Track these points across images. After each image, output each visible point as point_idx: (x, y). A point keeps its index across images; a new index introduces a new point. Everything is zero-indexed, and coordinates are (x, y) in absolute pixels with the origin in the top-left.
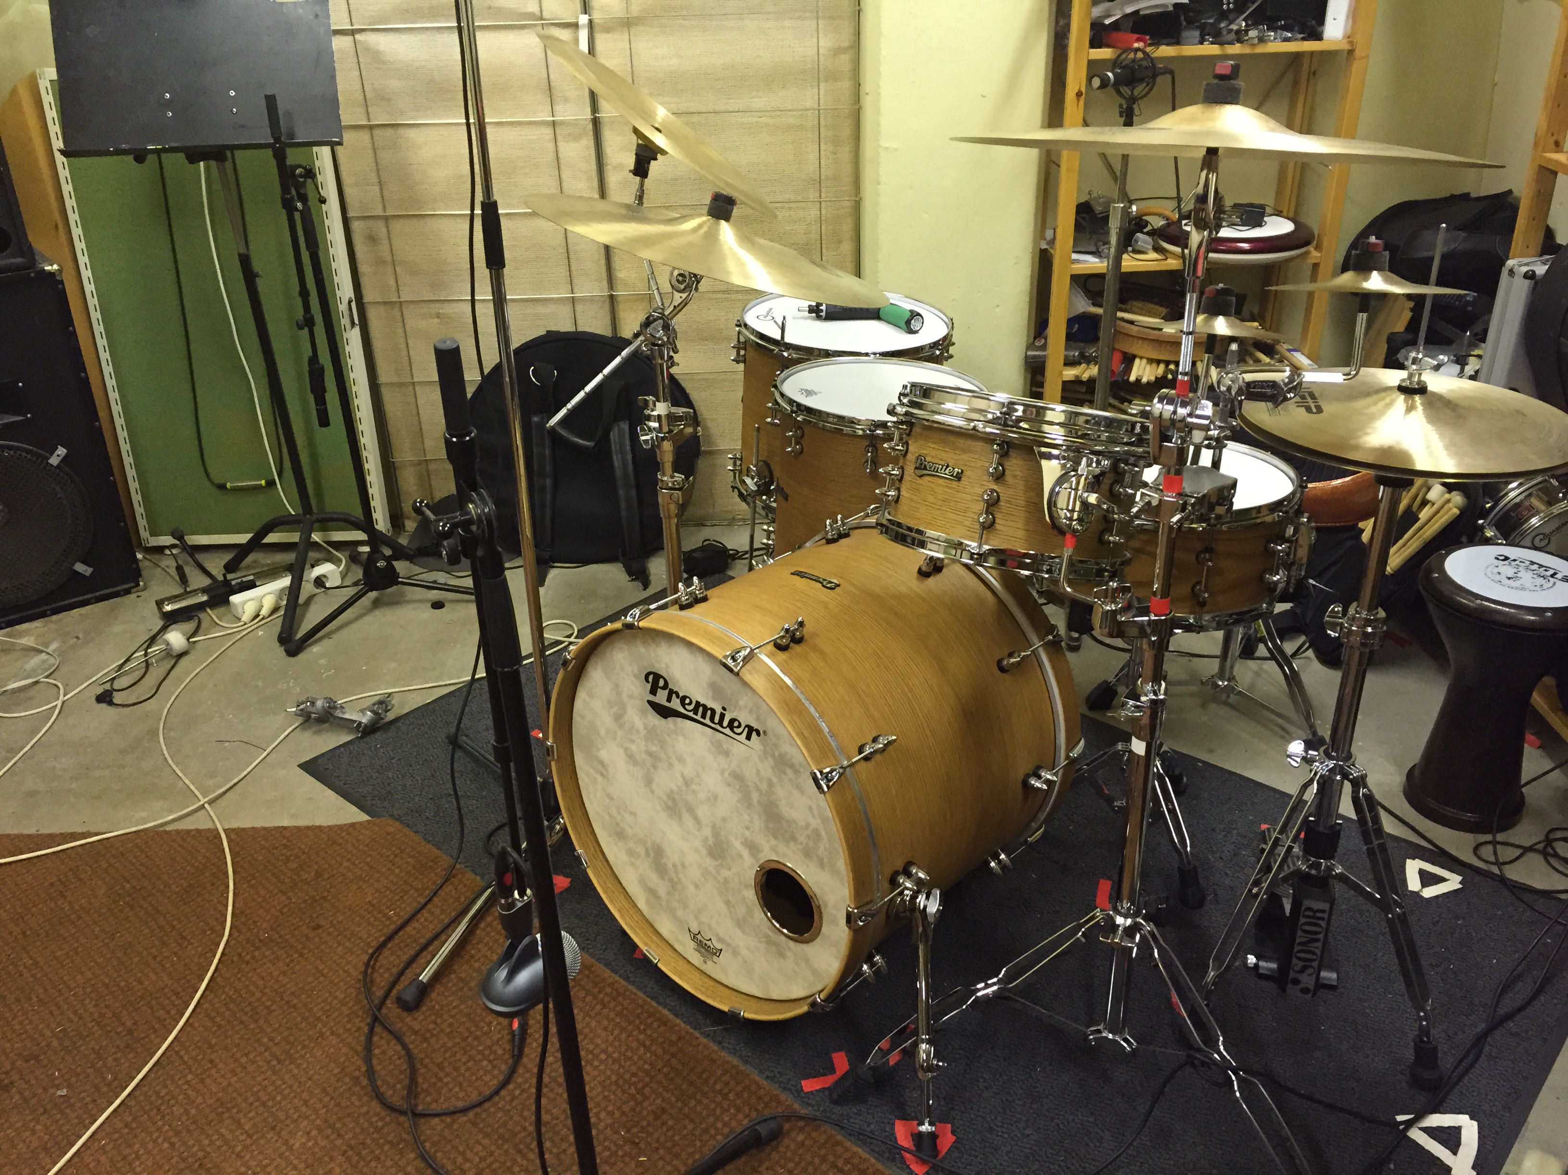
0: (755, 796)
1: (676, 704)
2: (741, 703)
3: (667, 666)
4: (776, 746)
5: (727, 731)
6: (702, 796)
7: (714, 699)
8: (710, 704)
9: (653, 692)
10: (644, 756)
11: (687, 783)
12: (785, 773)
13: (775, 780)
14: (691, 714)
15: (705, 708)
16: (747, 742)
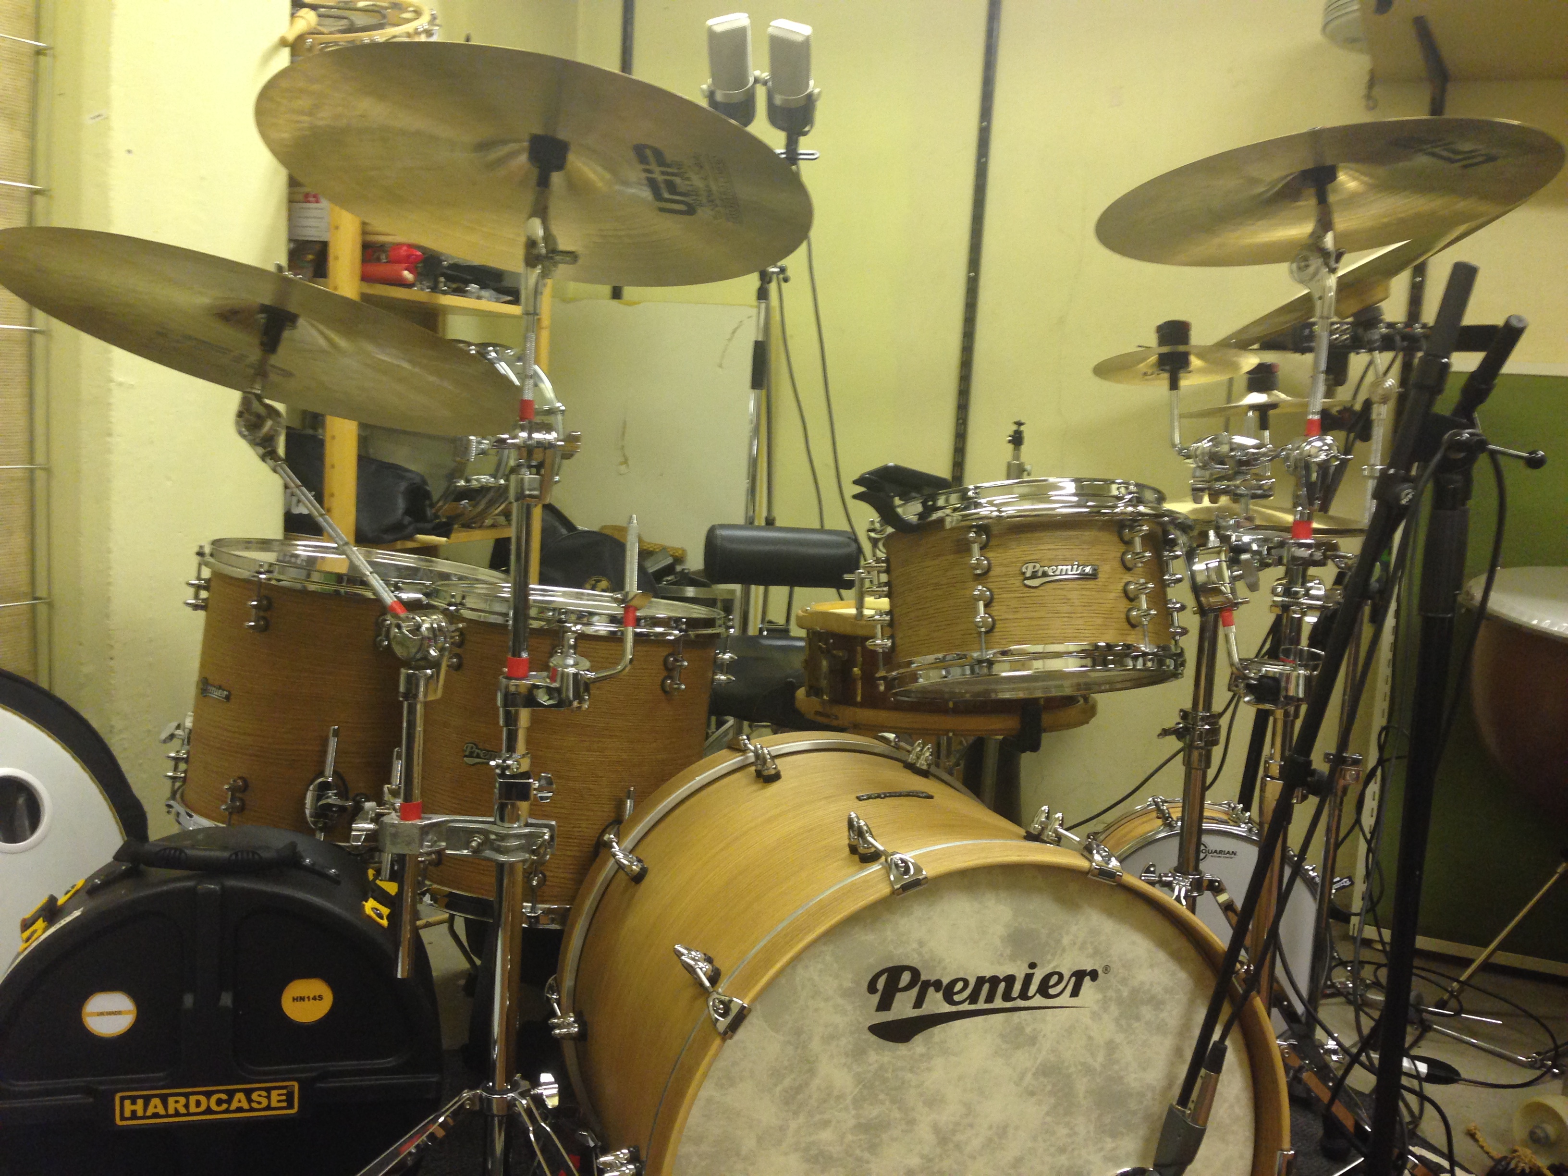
0: (1081, 1085)
1: (936, 1003)
2: (1066, 941)
3: (921, 944)
4: (1124, 981)
5: (1039, 1000)
6: (976, 1143)
7: (1013, 958)
8: (1002, 971)
9: (885, 1005)
10: (850, 1137)
11: (943, 1138)
12: (1138, 1018)
13: (1119, 1038)
14: (966, 1007)
15: (994, 981)
16: (1074, 1001)
